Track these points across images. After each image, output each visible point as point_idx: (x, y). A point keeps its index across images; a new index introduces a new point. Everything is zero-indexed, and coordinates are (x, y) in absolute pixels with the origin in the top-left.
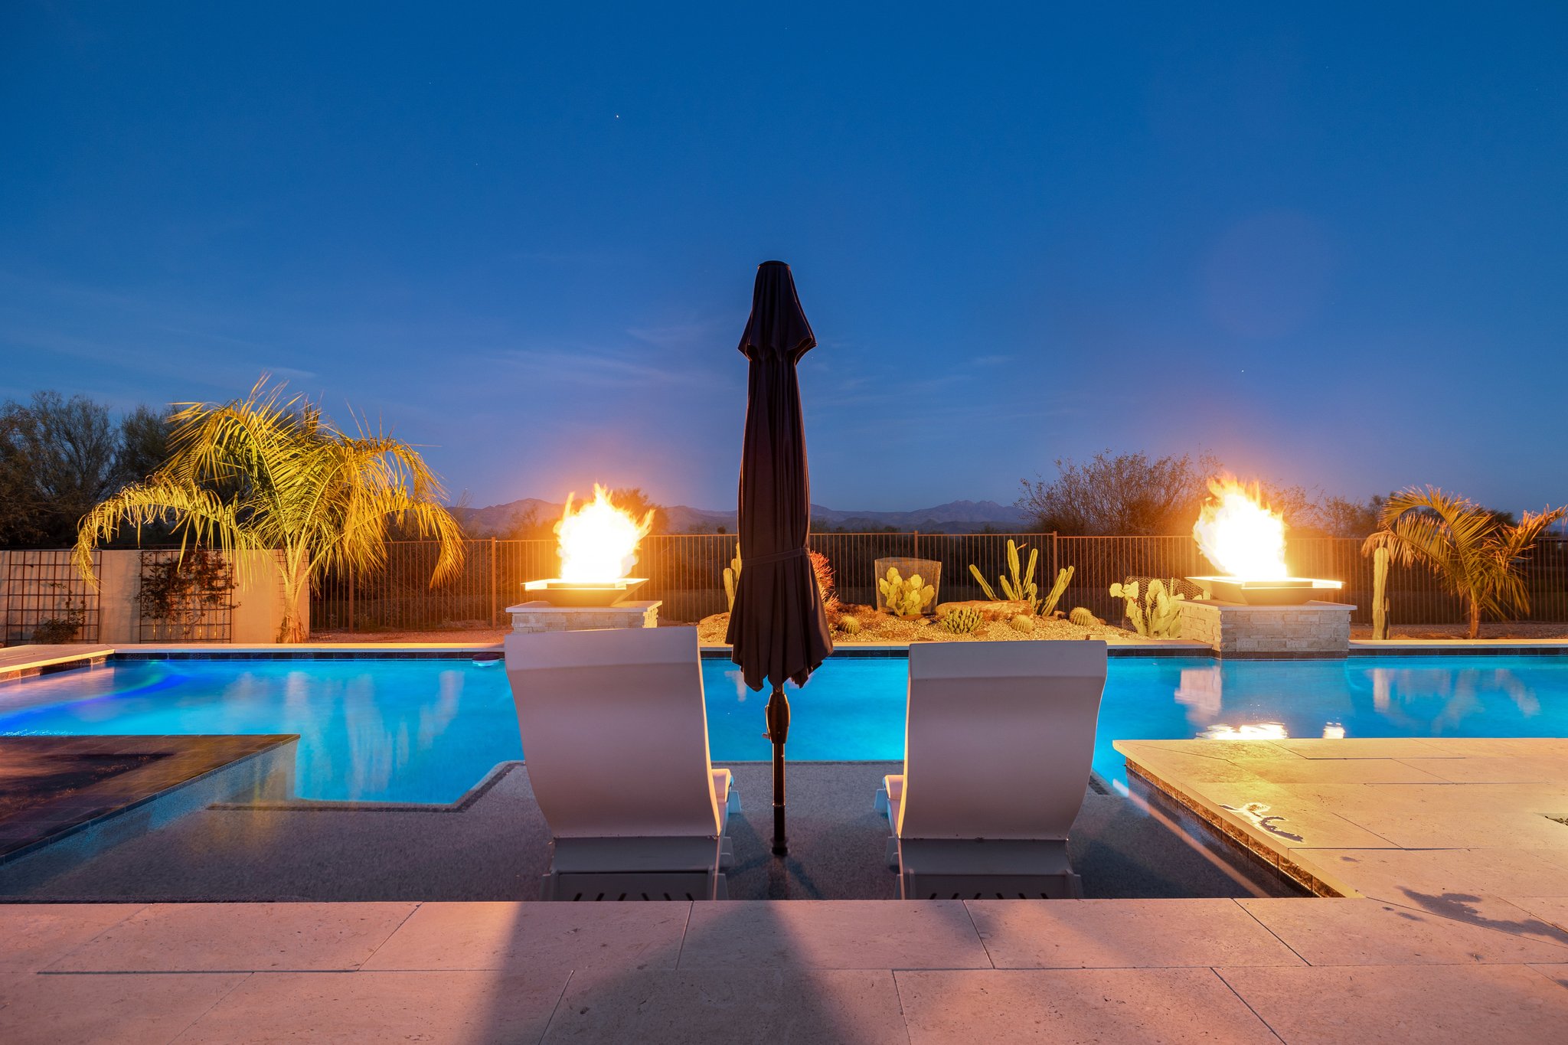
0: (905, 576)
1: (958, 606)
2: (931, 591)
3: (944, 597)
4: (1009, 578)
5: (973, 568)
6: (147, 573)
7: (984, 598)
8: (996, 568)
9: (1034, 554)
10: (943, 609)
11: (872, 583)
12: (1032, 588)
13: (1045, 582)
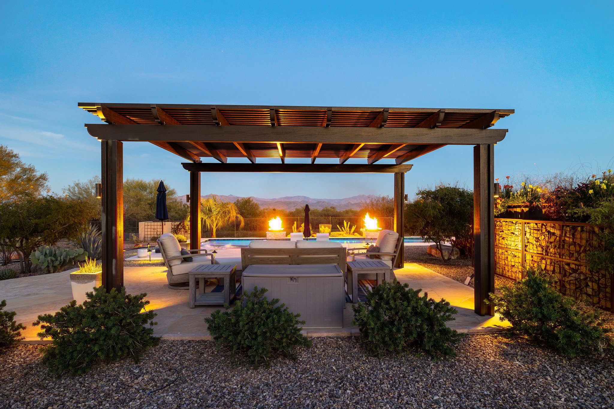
0: (325, 227)
1: (335, 233)
2: (330, 230)
3: (332, 231)
4: (344, 228)
5: (338, 226)
6: (173, 227)
7: (340, 231)
8: (342, 225)
9: (349, 223)
10: (332, 233)
11: (319, 228)
12: (348, 229)
13: (350, 227)
